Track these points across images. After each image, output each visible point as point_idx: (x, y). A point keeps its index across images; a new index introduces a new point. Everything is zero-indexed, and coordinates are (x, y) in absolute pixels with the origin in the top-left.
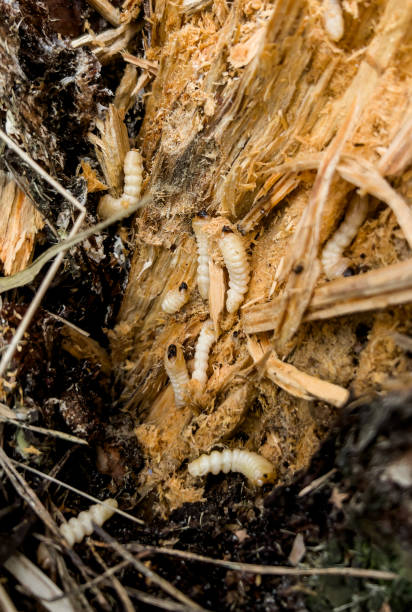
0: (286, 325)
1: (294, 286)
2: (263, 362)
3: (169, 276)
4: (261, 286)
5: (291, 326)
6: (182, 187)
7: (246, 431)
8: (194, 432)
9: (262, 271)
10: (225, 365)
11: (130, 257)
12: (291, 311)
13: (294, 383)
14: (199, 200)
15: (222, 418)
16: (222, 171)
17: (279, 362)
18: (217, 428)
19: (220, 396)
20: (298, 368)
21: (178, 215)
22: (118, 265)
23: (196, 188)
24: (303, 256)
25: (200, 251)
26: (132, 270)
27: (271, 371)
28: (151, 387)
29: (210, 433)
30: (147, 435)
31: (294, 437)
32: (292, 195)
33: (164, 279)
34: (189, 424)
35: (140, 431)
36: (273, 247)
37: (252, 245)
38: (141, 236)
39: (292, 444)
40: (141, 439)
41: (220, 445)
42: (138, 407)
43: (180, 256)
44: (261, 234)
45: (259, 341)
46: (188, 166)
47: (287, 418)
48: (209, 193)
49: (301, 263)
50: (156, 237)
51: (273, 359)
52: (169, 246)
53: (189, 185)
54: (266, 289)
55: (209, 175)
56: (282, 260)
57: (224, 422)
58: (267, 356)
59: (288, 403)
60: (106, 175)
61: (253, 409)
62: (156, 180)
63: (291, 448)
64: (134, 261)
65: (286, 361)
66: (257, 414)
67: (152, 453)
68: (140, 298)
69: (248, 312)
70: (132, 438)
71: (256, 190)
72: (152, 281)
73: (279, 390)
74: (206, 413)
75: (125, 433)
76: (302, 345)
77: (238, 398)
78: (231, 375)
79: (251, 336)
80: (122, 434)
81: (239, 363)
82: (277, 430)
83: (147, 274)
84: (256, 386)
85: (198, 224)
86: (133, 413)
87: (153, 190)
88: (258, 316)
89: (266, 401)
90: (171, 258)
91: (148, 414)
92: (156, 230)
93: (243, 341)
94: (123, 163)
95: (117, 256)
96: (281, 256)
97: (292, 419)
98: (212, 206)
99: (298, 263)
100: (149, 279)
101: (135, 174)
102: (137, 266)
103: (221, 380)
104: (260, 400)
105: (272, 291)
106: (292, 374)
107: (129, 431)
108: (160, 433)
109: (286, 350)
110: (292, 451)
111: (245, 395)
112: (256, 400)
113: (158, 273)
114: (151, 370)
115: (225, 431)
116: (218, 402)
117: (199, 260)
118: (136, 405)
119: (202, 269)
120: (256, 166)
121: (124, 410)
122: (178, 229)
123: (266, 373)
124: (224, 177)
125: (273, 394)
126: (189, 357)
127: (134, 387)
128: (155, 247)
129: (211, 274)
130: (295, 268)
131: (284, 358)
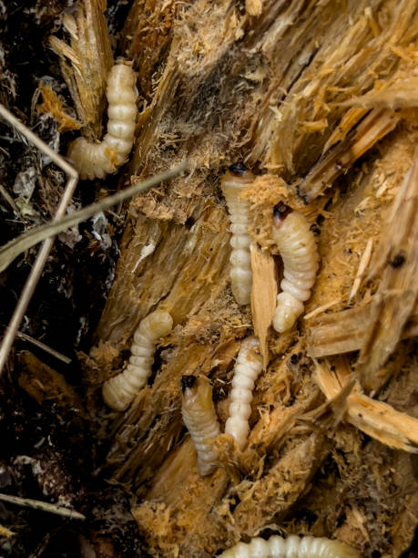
0: (378, 343)
1: (390, 287)
2: (341, 400)
3: (181, 269)
4: (336, 283)
5: (385, 344)
6: (205, 126)
7: (312, 508)
8: (232, 508)
9: (336, 261)
10: (279, 407)
11: (117, 238)
12: (386, 322)
13: (390, 428)
14: (232, 145)
15: (276, 485)
16: (272, 101)
17: (365, 398)
18: (269, 500)
19: (272, 453)
20: (396, 407)
21: (198, 171)
22: (101, 251)
23: (229, 126)
24: (404, 242)
25: (234, 228)
26: (121, 259)
27: (354, 412)
28: (157, 443)
29: (259, 508)
30: (154, 517)
31: (388, 512)
32: (387, 141)
33: (173, 273)
34: (223, 496)
35: (143, 513)
36: (354, 223)
37: (320, 219)
38: (139, 204)
39: (386, 524)
40: (144, 523)
41: (274, 527)
42: (134, 477)
43: (200, 236)
44: (335, 200)
45: (333, 369)
46: (217, 92)
47: (378, 483)
48: (249, 134)
49: (402, 251)
50: (162, 207)
51: (357, 394)
52: (183, 220)
53: (216, 122)
54: (345, 289)
55: (250, 106)
56: (370, 243)
57: (280, 491)
58: (347, 391)
59: (380, 461)
60: (78, 105)
61: (324, 472)
62: (164, 116)
63: (384, 529)
64: (124, 244)
65: (376, 397)
66: (330, 480)
67: (162, 545)
68: (132, 304)
69: (315, 324)
70: (130, 522)
71: (329, 132)
72: (153, 276)
73: (366, 440)
74: (251, 479)
75: (119, 515)
76: (402, 373)
77: (303, 455)
78: (289, 421)
79: (320, 360)
80: (114, 515)
81: (302, 403)
82: (363, 503)
83: (145, 265)
84: (330, 436)
85: (231, 184)
86: (127, 486)
87: (159, 131)
88: (332, 330)
89: (345, 459)
90: (186, 238)
91: (150, 488)
92: (163, 194)
93: (307, 369)
94: (105, 85)
95: (98, 237)
96: (369, 236)
97: (386, 485)
98: (252, 155)
99: (396, 252)
100: (148, 273)
101: (125, 104)
102: (130, 253)
103: (273, 428)
104: (336, 457)
105: (354, 292)
106: (387, 416)
107: (124, 512)
108: (174, 515)
109: (376, 383)
110: (386, 534)
111: (313, 450)
112: (329, 457)
113: (163, 264)
114: (159, 417)
115: (281, 505)
116: (269, 464)
117: (233, 242)
118: (131, 474)
119: (238, 256)
120: (328, 93)
121: (113, 482)
122: (199, 193)
123: (346, 415)
124: (275, 109)
125: (356, 448)
126: (221, 394)
127: (129, 445)
128: (162, 221)
129: (255, 265)
130: (392, 259)
131: (373, 393)
